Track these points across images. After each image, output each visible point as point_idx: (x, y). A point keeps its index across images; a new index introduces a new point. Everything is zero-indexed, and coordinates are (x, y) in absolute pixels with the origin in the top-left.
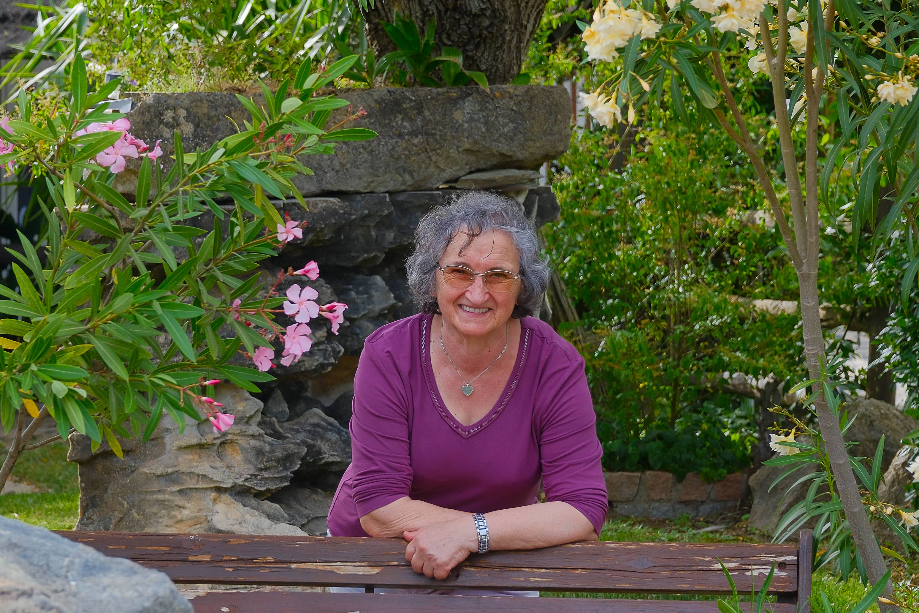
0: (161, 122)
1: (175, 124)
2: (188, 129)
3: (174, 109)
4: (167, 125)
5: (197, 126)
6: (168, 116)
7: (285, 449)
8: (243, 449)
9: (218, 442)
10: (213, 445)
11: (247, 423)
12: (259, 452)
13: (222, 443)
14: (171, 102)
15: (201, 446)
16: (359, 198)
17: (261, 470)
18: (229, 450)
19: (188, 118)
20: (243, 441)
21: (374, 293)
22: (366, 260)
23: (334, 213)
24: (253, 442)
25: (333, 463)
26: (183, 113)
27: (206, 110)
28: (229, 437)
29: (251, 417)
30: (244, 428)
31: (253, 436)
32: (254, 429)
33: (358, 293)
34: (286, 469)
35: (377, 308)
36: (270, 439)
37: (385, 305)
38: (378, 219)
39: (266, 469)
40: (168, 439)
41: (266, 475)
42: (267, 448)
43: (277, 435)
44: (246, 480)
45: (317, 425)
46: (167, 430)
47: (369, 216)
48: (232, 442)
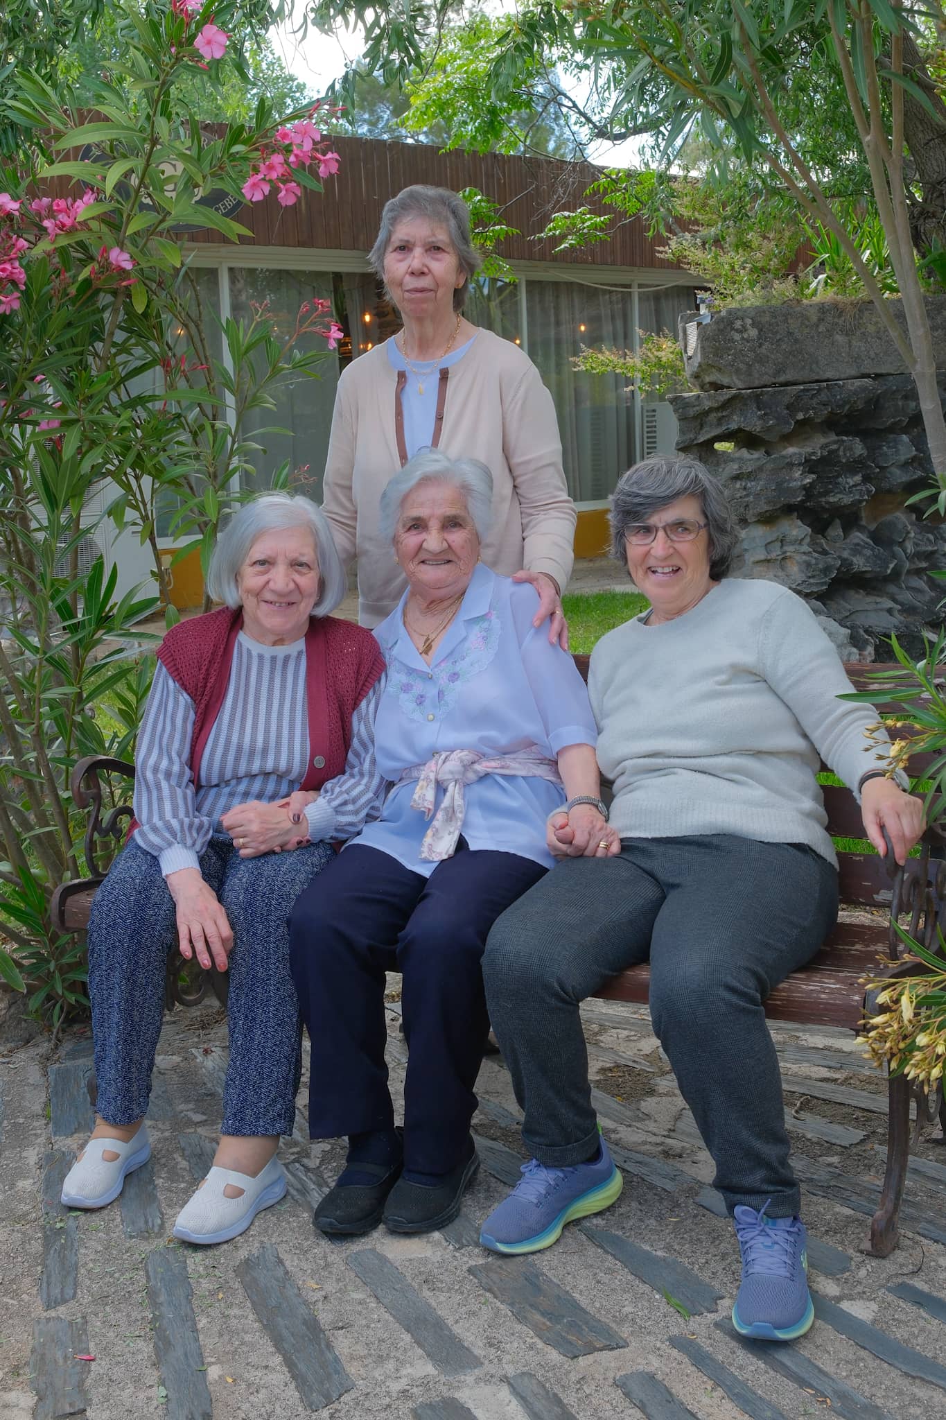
0: (733, 329)
1: (744, 329)
2: (753, 333)
3: (742, 319)
4: (737, 331)
5: (760, 330)
6: (738, 324)
7: (826, 562)
8: (798, 562)
9: (780, 558)
10: (776, 560)
11: (800, 544)
12: (808, 565)
13: (783, 559)
14: (740, 314)
15: (768, 561)
16: (891, 378)
17: (810, 577)
18: (788, 563)
19: (753, 325)
20: (798, 557)
21: (900, 447)
22: (895, 423)
23: (866, 388)
24: (805, 558)
25: (866, 572)
26: (749, 321)
27: (768, 319)
28: (788, 554)
29: (802, 540)
30: (797, 547)
31: (804, 553)
32: (805, 548)
33: (889, 447)
34: (826, 576)
35: (903, 458)
36: (816, 555)
37: (909, 456)
38: (903, 393)
39: (813, 577)
40: (747, 556)
41: (812, 581)
42: (813, 561)
43: (824, 553)
44: (798, 585)
45: (858, 544)
46: (746, 550)
47: (897, 391)
48: (790, 557)
